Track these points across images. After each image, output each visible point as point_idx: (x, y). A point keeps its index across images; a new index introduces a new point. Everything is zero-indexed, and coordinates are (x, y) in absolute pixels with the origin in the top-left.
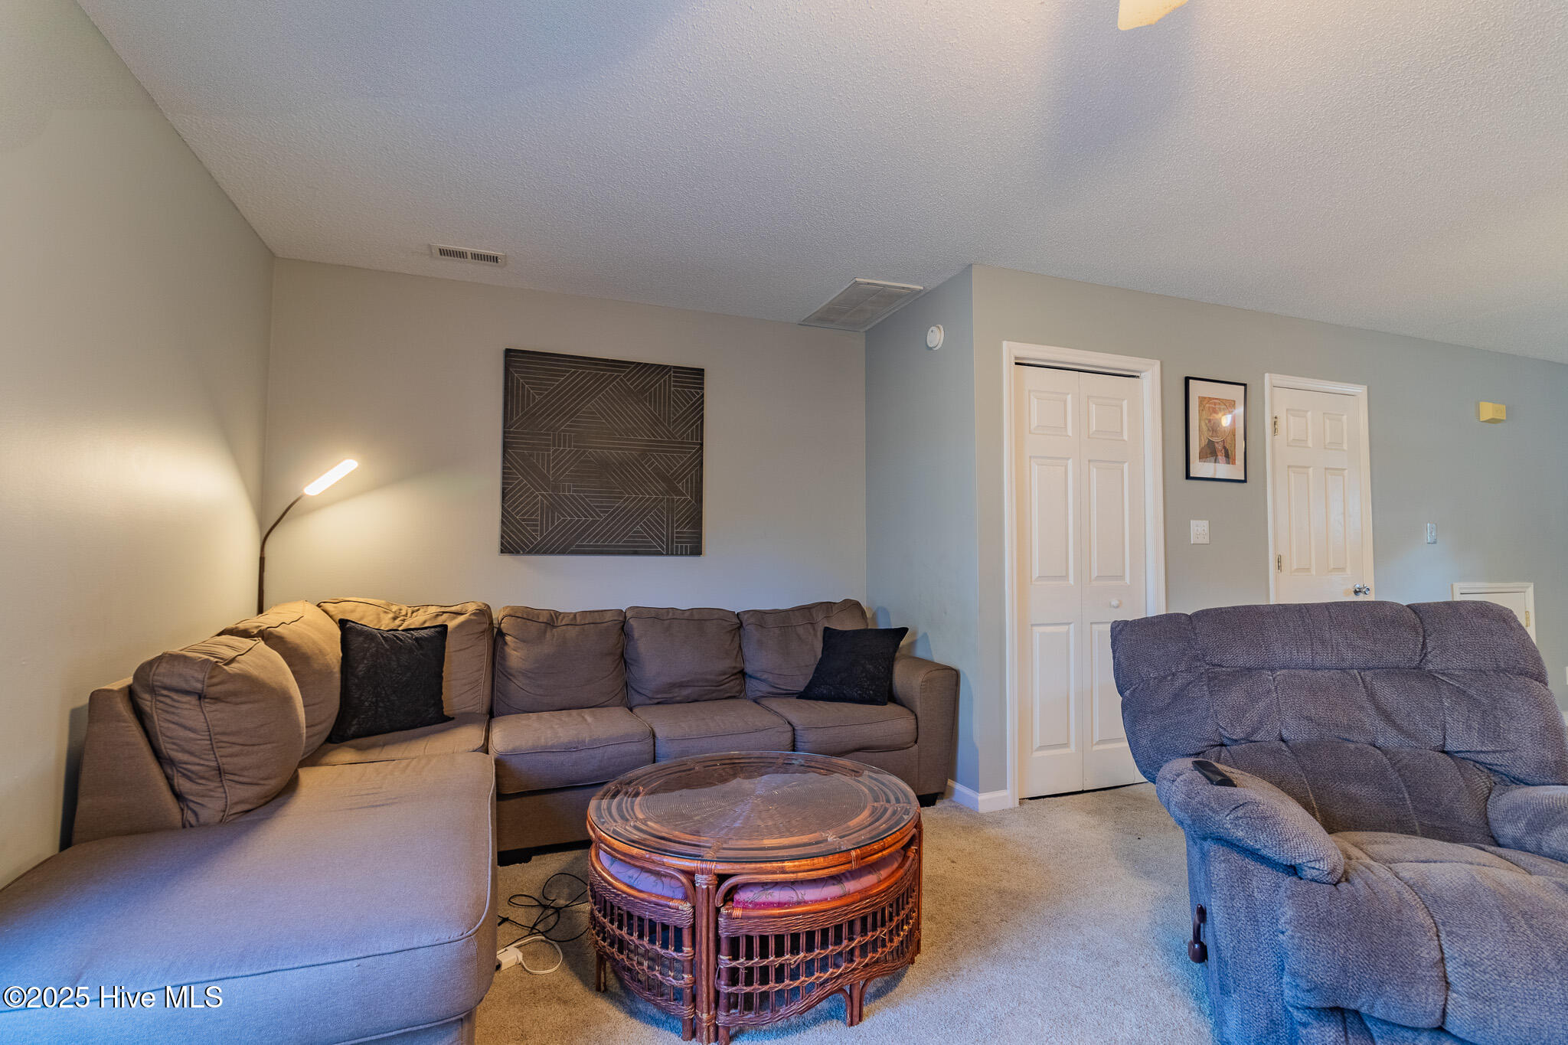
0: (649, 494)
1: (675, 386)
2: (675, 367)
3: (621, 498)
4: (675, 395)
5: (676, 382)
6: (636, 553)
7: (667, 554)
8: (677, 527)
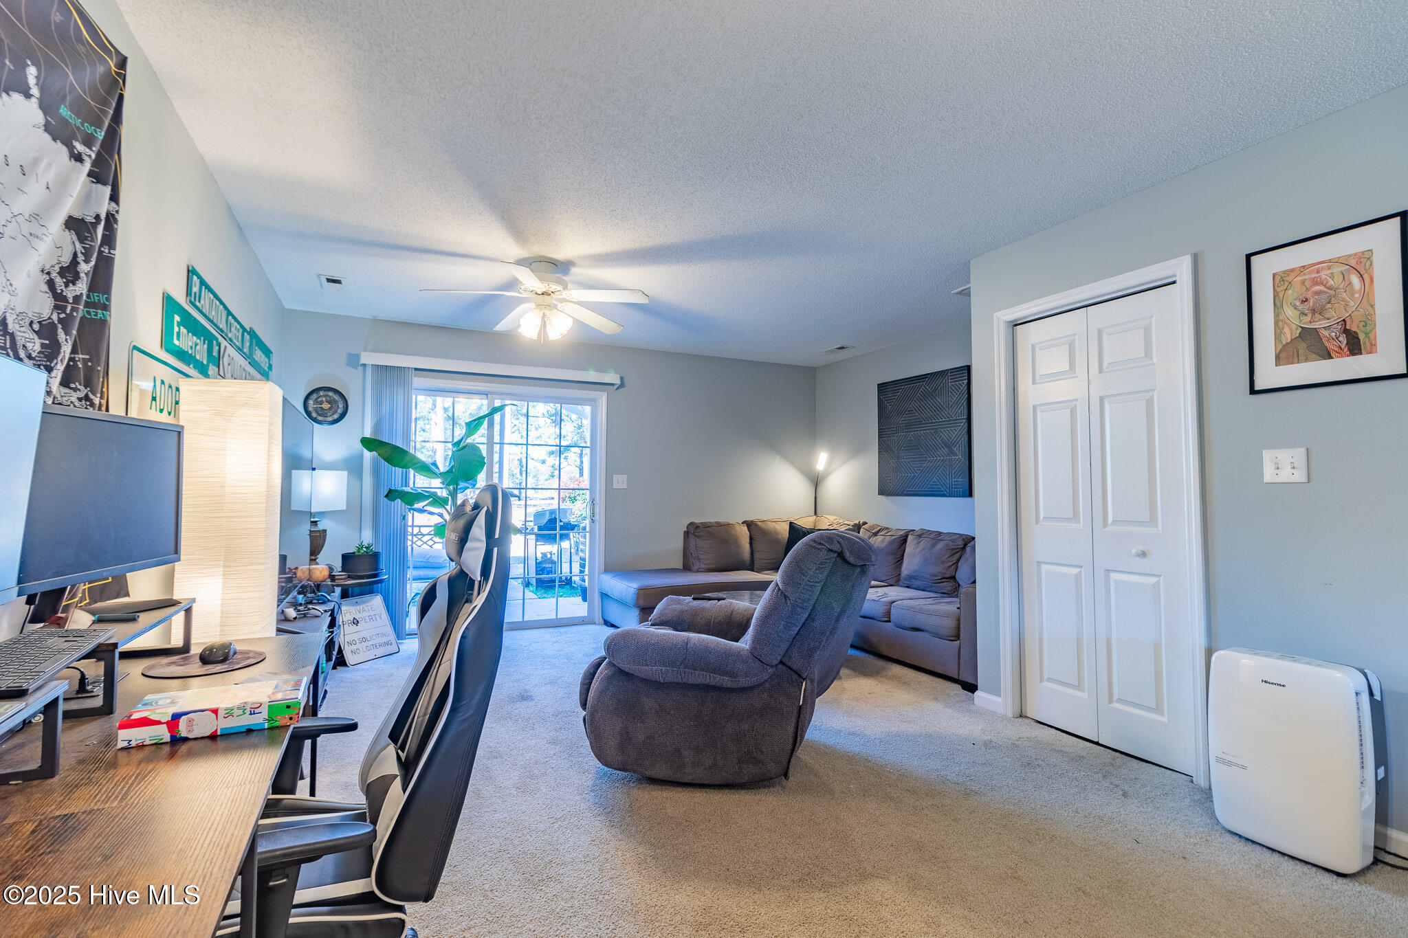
0: (940, 456)
1: (951, 382)
2: (950, 369)
3: (926, 461)
4: (952, 389)
5: (951, 379)
6: (933, 495)
7: (949, 496)
8: (955, 478)
